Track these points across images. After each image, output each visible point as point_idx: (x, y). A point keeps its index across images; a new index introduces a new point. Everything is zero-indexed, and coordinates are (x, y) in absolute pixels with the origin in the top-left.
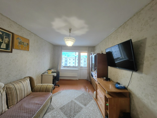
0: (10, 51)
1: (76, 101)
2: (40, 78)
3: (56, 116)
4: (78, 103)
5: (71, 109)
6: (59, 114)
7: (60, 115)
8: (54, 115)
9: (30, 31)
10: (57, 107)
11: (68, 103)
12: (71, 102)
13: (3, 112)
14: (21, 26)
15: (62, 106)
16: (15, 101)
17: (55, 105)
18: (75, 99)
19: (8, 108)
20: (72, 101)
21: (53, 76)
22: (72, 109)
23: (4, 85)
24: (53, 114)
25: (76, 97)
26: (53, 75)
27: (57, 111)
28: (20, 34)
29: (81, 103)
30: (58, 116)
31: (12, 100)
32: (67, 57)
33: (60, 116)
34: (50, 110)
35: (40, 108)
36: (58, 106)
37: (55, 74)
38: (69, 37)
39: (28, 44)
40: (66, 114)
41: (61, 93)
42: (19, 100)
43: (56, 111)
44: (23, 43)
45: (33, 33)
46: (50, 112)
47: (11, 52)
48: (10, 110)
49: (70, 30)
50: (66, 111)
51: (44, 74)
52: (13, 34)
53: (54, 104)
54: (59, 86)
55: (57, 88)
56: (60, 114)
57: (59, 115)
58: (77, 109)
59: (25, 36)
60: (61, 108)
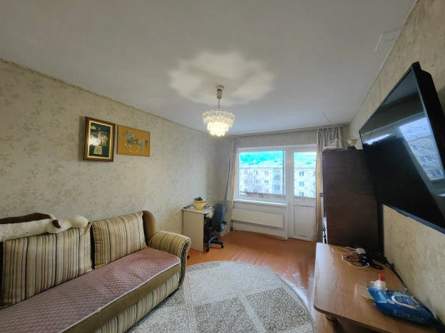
0: (109, 158)
1: (247, 305)
2: (178, 218)
3: (178, 324)
4: (251, 312)
5: (221, 321)
6: (185, 323)
7: (188, 325)
8: (176, 320)
9: (153, 115)
10: (191, 300)
11: (223, 302)
12: (232, 302)
13: (82, 273)
14: (133, 108)
15: (204, 302)
16: (107, 257)
17: (191, 294)
18: (248, 297)
19: (93, 267)
20: (235, 299)
21: (205, 218)
22: (225, 323)
23: (87, 222)
24: (174, 316)
25: (253, 292)
26: (205, 215)
27: (187, 311)
28: (130, 124)
29: (261, 317)
30: (181, 325)
31: (101, 254)
32: (248, 166)
33: (185, 328)
34: (174, 301)
35: (137, 287)
36: (194, 300)
37: (210, 213)
38: (217, 112)
39: (147, 142)
40: (202, 329)
41: (219, 268)
42: (114, 256)
43: (183, 309)
44: (137, 140)
45: (160, 117)
46: (172, 308)
47: (112, 160)
48: (95, 272)
49: (219, 90)
50: (206, 322)
51: (188, 209)
52: (114, 125)
53: (190, 289)
54: (222, 247)
55: (215, 250)
56: (189, 322)
57: (185, 325)
58: (239, 329)
59: (141, 127)
60: (200, 307)
